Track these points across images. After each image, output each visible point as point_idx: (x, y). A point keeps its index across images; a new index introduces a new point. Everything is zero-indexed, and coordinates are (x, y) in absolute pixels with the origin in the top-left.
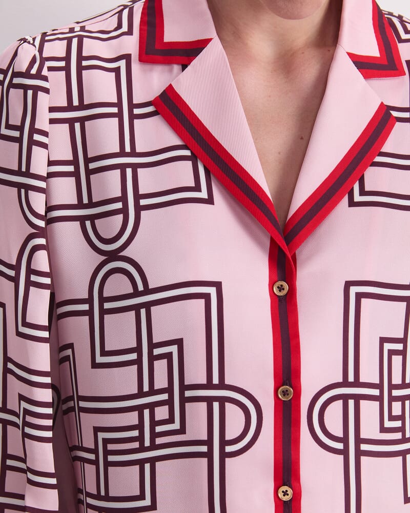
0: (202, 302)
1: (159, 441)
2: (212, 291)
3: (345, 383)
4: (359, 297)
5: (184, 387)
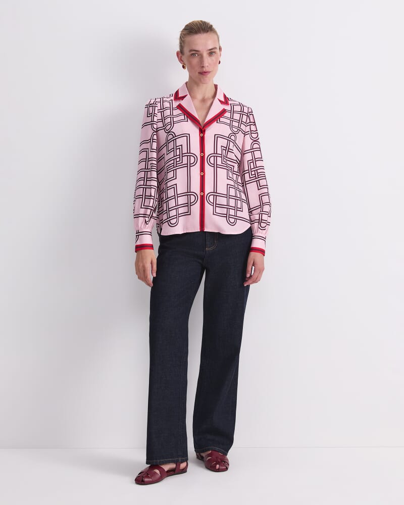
0: (186, 137)
1: (177, 165)
3: (214, 153)
4: (217, 137)
5: (182, 154)
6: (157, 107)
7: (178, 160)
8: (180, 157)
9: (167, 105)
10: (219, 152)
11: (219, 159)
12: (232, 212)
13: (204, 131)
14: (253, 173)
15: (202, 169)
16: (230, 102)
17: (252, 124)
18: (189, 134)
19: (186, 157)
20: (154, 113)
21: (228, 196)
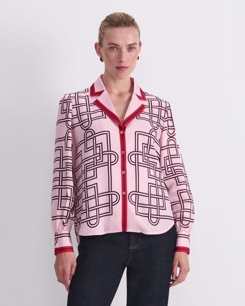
0: (106, 135)
3: (135, 151)
4: (138, 134)
5: (102, 152)
6: (71, 102)
7: (98, 158)
8: (100, 156)
9: (82, 101)
10: (140, 149)
11: (140, 157)
12: (154, 212)
13: (125, 128)
14: (169, 170)
15: (124, 168)
16: (147, 97)
17: (169, 120)
18: (109, 132)
19: (107, 155)
20: (69, 110)
21: (149, 195)
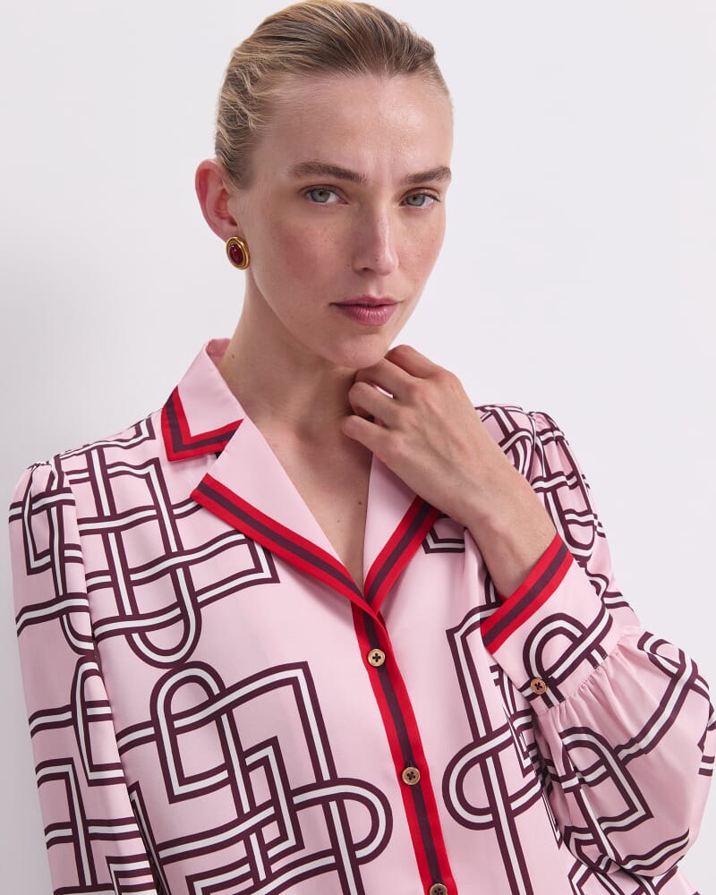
0: (290, 688)
1: (275, 868)
2: (299, 673)
3: (477, 741)
4: (465, 638)
5: (290, 794)
6: (72, 503)
7: (271, 832)
8: (278, 817)
9: (131, 492)
15: (434, 865)
18: (305, 666)
19: (319, 808)
20: (63, 547)
